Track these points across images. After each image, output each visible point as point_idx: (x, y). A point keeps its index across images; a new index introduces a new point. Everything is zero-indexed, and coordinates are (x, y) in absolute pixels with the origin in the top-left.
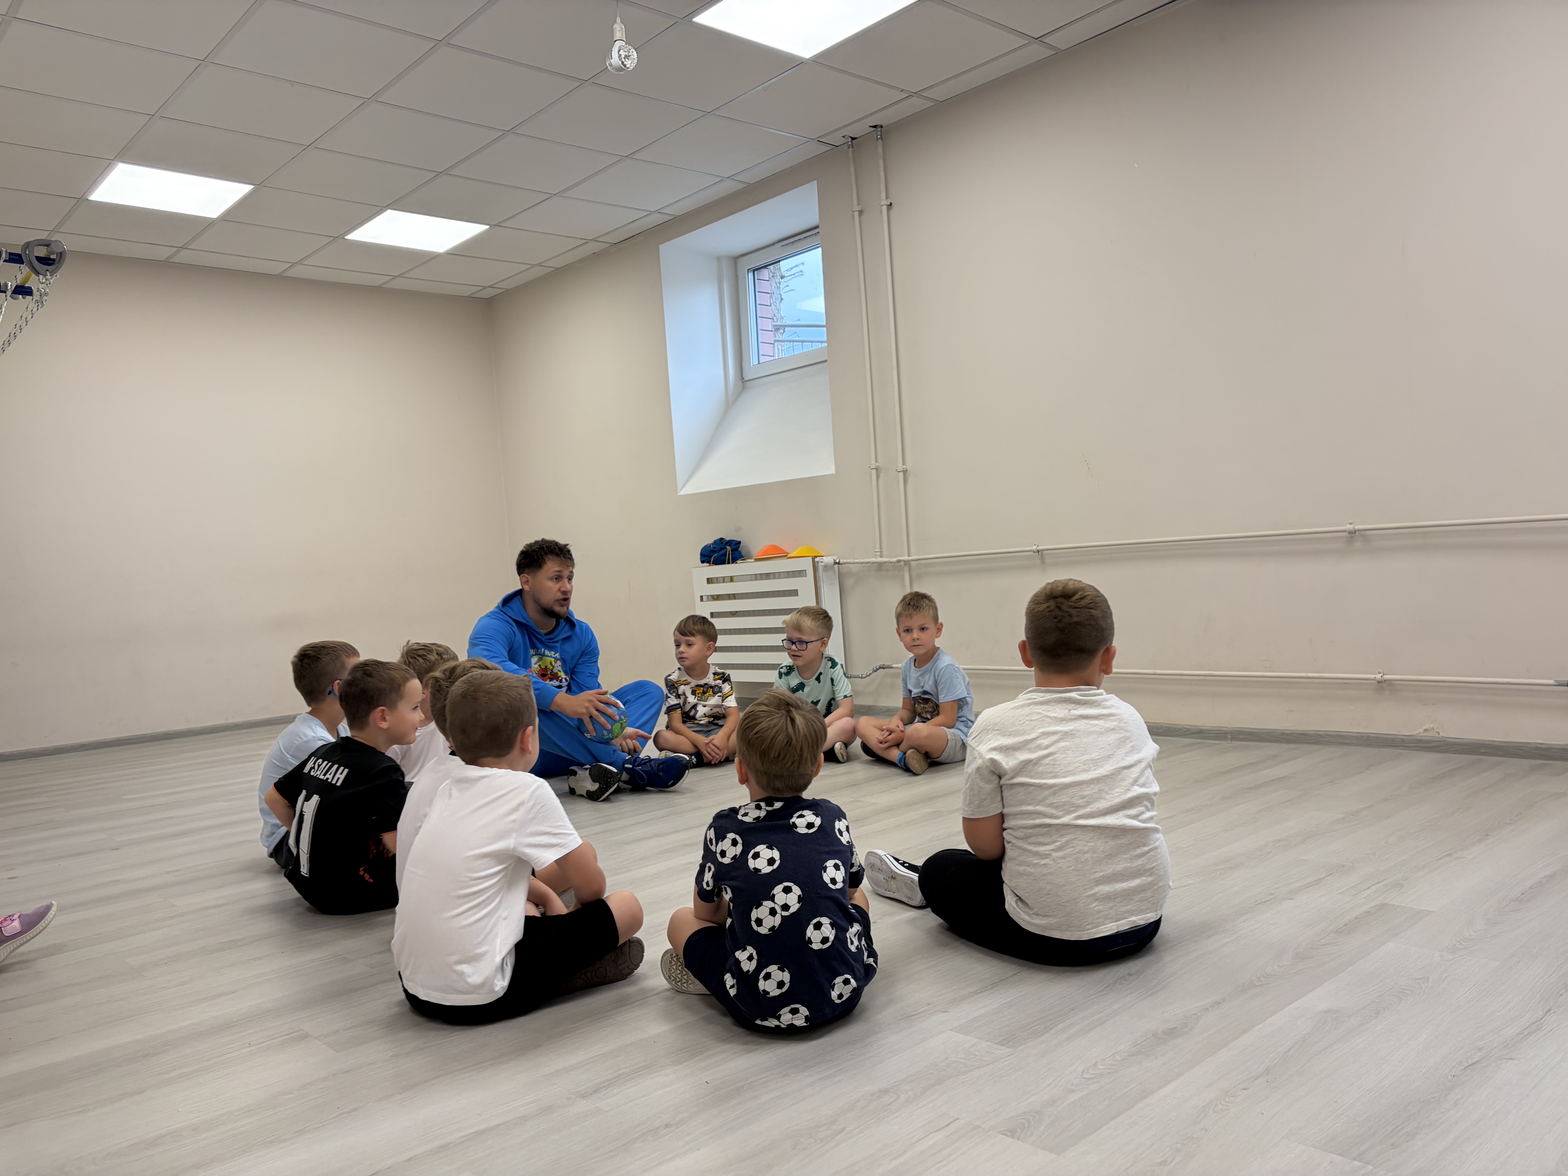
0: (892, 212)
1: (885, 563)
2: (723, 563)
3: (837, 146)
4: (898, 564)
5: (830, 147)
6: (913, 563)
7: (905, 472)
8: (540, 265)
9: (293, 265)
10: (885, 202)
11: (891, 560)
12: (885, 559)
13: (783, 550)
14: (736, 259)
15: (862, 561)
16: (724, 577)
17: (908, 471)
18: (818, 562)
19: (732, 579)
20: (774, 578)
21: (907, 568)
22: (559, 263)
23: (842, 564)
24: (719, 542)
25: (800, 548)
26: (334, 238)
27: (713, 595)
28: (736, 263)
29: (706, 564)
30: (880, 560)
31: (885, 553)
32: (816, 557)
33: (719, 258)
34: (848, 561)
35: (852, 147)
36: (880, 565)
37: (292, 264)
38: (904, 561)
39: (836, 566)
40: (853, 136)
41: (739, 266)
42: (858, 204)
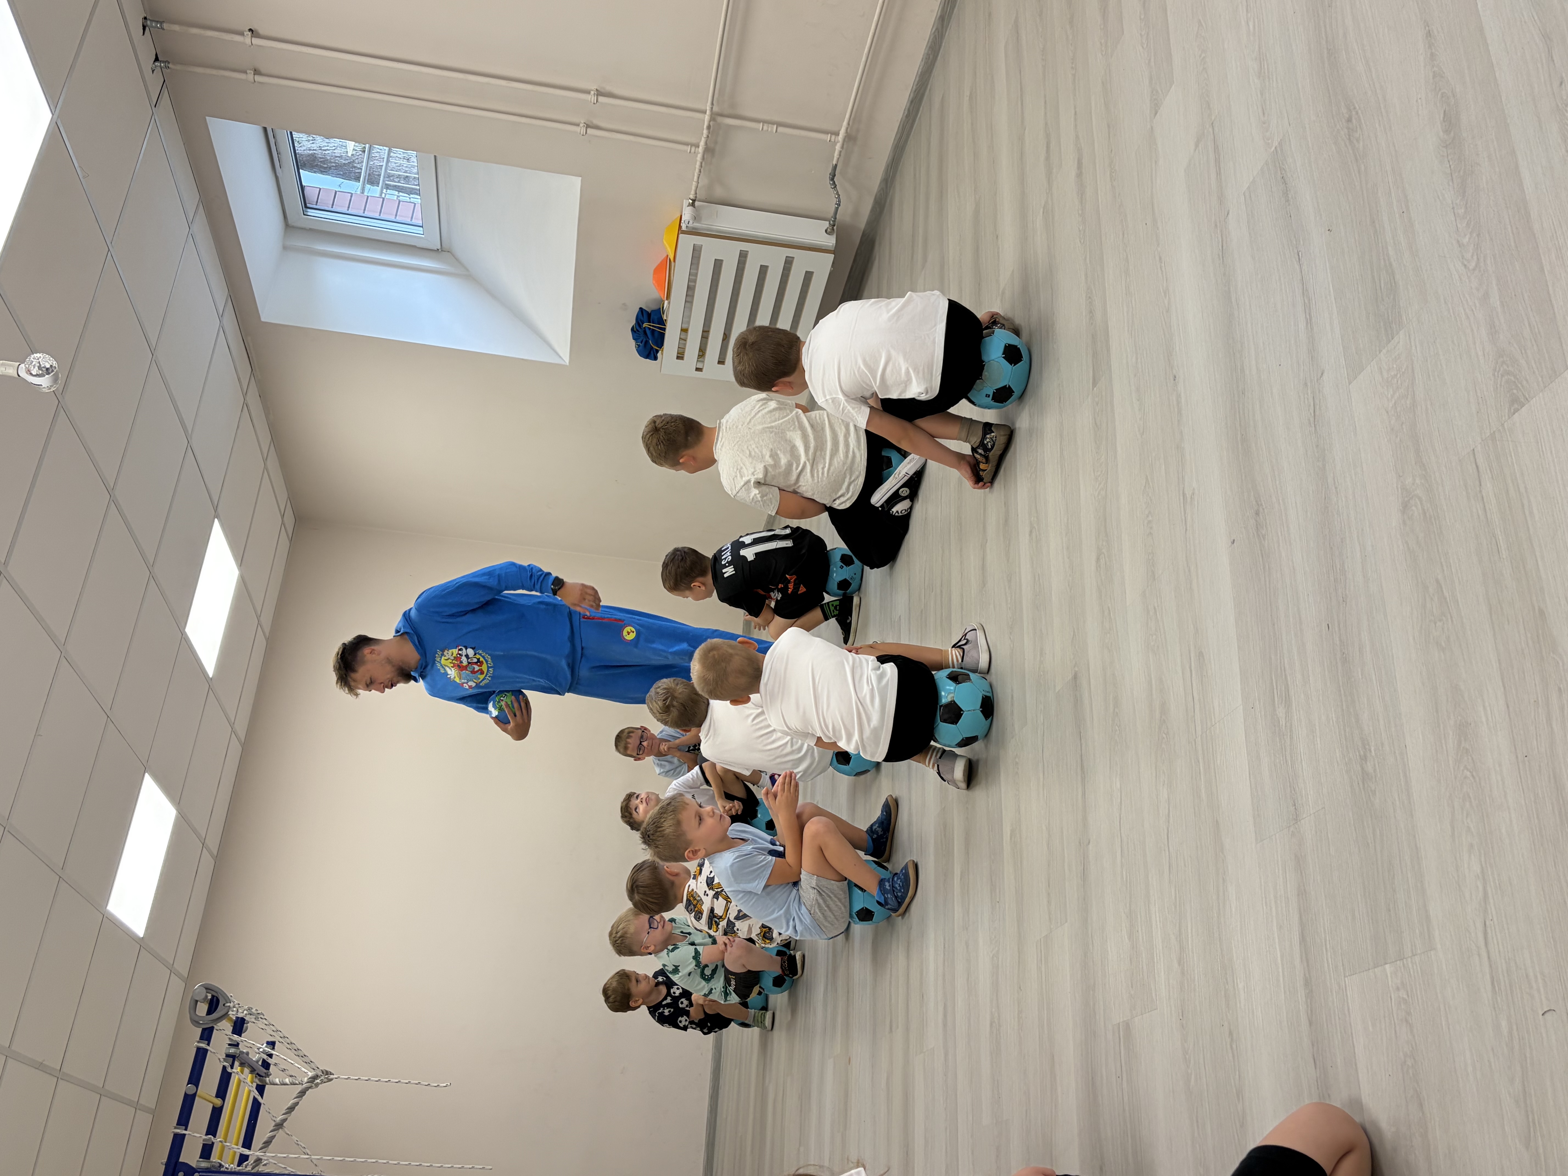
0: (261, 32)
1: (706, 143)
2: (662, 336)
3: (164, 81)
4: (711, 129)
5: (164, 91)
6: (715, 109)
7: (599, 93)
8: (265, 461)
9: (233, 731)
10: (247, 39)
11: (705, 136)
12: (702, 144)
13: (663, 261)
14: (288, 226)
15: (697, 171)
16: (680, 338)
17: (598, 89)
18: (687, 227)
19: (684, 330)
20: (695, 281)
21: (720, 119)
22: (266, 440)
23: (696, 197)
24: (636, 334)
25: (664, 241)
26: (210, 689)
27: (699, 356)
28: (293, 227)
29: (659, 355)
30: (701, 149)
31: (693, 140)
32: (680, 227)
33: (285, 248)
34: (694, 188)
35: (169, 63)
36: (708, 150)
37: (233, 733)
38: (710, 121)
39: (697, 203)
40: (154, 57)
41: (299, 224)
42: (245, 72)
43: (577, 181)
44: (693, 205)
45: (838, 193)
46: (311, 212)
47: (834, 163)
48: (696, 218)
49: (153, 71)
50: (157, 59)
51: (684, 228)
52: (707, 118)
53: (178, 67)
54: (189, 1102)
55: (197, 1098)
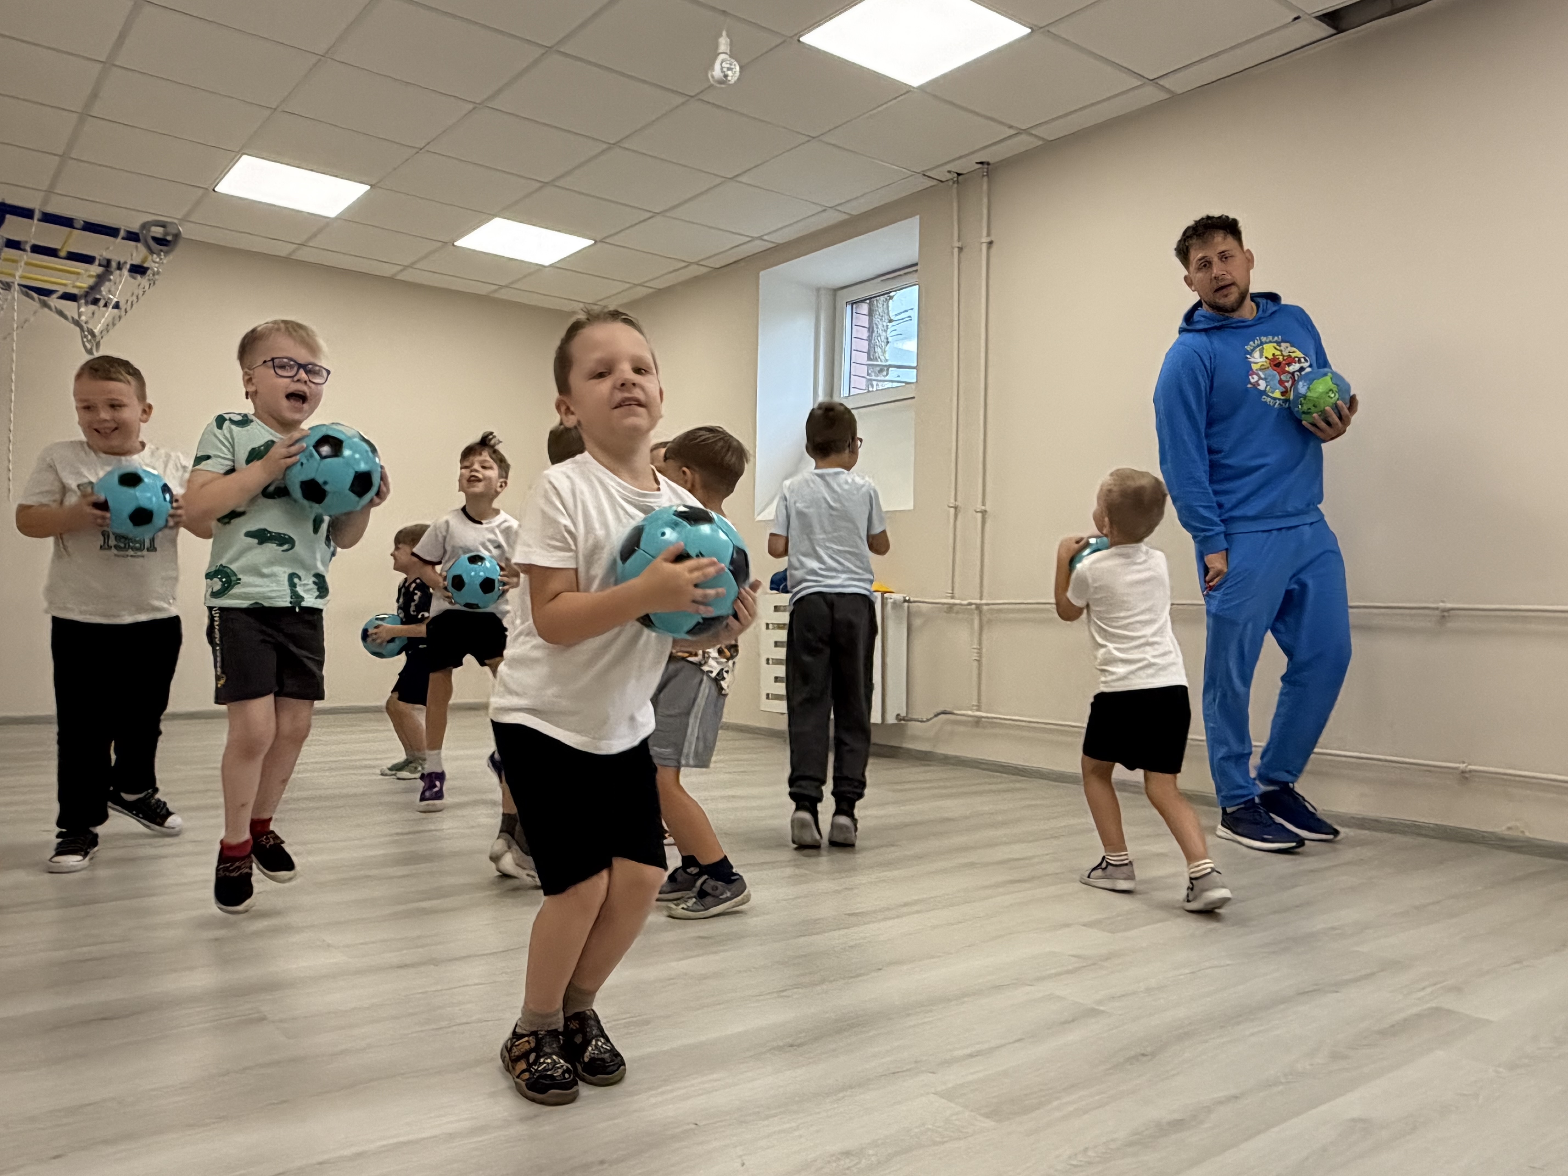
0: (992, 250)
1: (955, 604)
3: (942, 181)
4: (968, 607)
5: (935, 182)
6: (985, 607)
7: (984, 513)
8: (642, 285)
9: (405, 268)
10: (985, 240)
11: (962, 602)
12: (956, 601)
14: (835, 291)
15: (932, 600)
17: (987, 512)
18: (887, 598)
21: (977, 613)
22: (658, 285)
23: (911, 603)
26: (444, 243)
27: (779, 624)
28: (835, 296)
29: (775, 592)
30: (950, 601)
31: (956, 594)
32: (886, 592)
33: (818, 290)
34: (918, 599)
35: (957, 184)
36: (951, 607)
37: (403, 267)
38: (975, 604)
39: (906, 604)
40: (959, 172)
41: (838, 299)
42: (959, 240)
43: (910, 506)
44: (905, 601)
45: (931, 719)
46: (849, 307)
47: (956, 712)
48: (895, 604)
49: (949, 172)
50: (959, 174)
51: (886, 595)
52: (978, 601)
53: (955, 191)
54: (66, 222)
55: (68, 229)
